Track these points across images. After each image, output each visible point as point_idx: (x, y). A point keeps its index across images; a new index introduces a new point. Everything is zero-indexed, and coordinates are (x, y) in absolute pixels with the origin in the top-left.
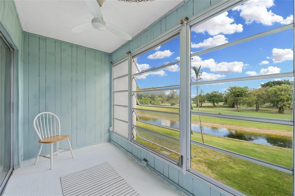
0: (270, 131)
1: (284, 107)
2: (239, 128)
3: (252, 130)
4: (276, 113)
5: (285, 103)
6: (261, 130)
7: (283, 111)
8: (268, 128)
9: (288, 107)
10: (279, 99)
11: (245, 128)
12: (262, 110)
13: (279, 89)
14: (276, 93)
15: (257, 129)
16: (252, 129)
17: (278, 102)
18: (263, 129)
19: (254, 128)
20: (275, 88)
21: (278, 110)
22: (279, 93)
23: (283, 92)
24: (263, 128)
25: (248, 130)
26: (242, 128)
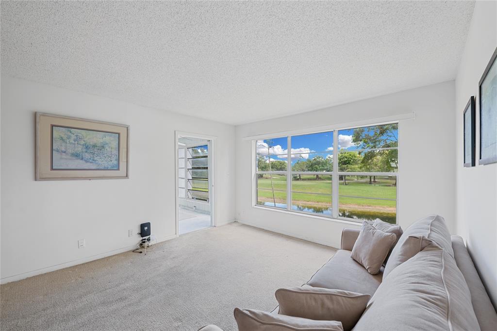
0: (370, 208)
6: (361, 207)
8: (369, 205)
12: (379, 183)
15: (357, 207)
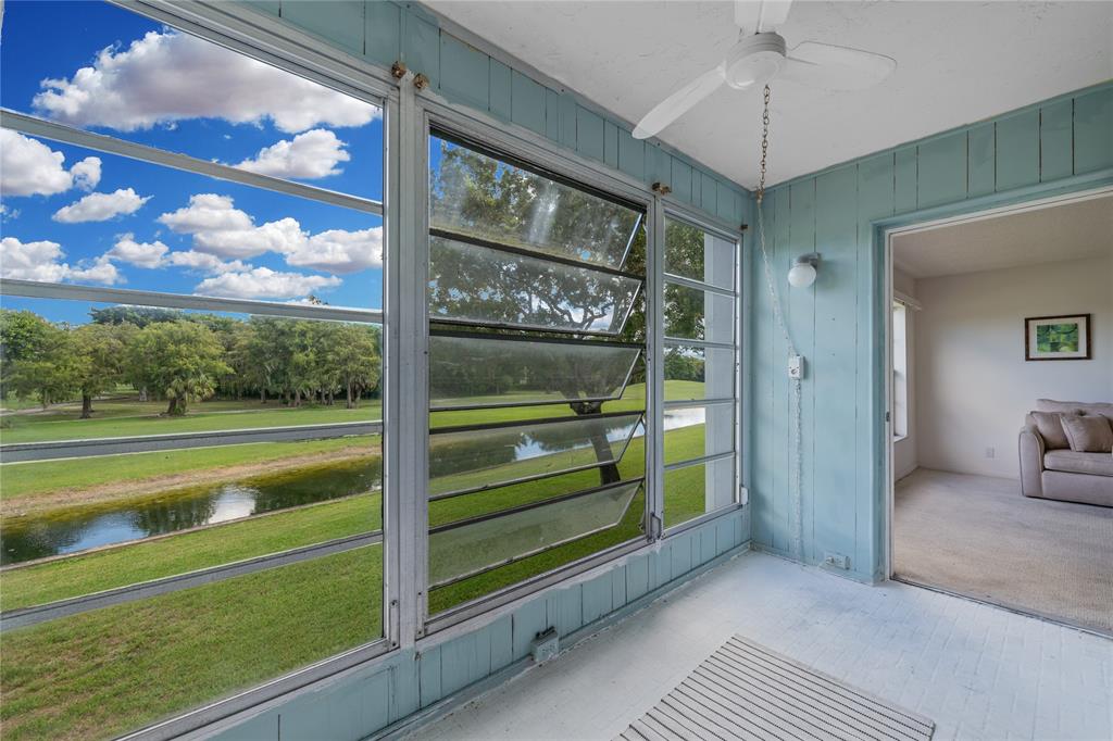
0: (177, 480)
1: (186, 395)
2: (47, 500)
3: (113, 495)
4: (163, 415)
5: (191, 381)
6: (149, 485)
7: (184, 407)
8: (170, 474)
9: (199, 394)
10: (172, 370)
11: (80, 495)
12: (104, 413)
13: (171, 335)
14: (161, 346)
15: (132, 487)
16: (110, 490)
17: (168, 379)
18: (153, 481)
19: (119, 484)
20: (160, 332)
21: (166, 407)
22: (172, 347)
23: (183, 347)
24: (152, 476)
25: (95, 501)
26: (64, 498)
